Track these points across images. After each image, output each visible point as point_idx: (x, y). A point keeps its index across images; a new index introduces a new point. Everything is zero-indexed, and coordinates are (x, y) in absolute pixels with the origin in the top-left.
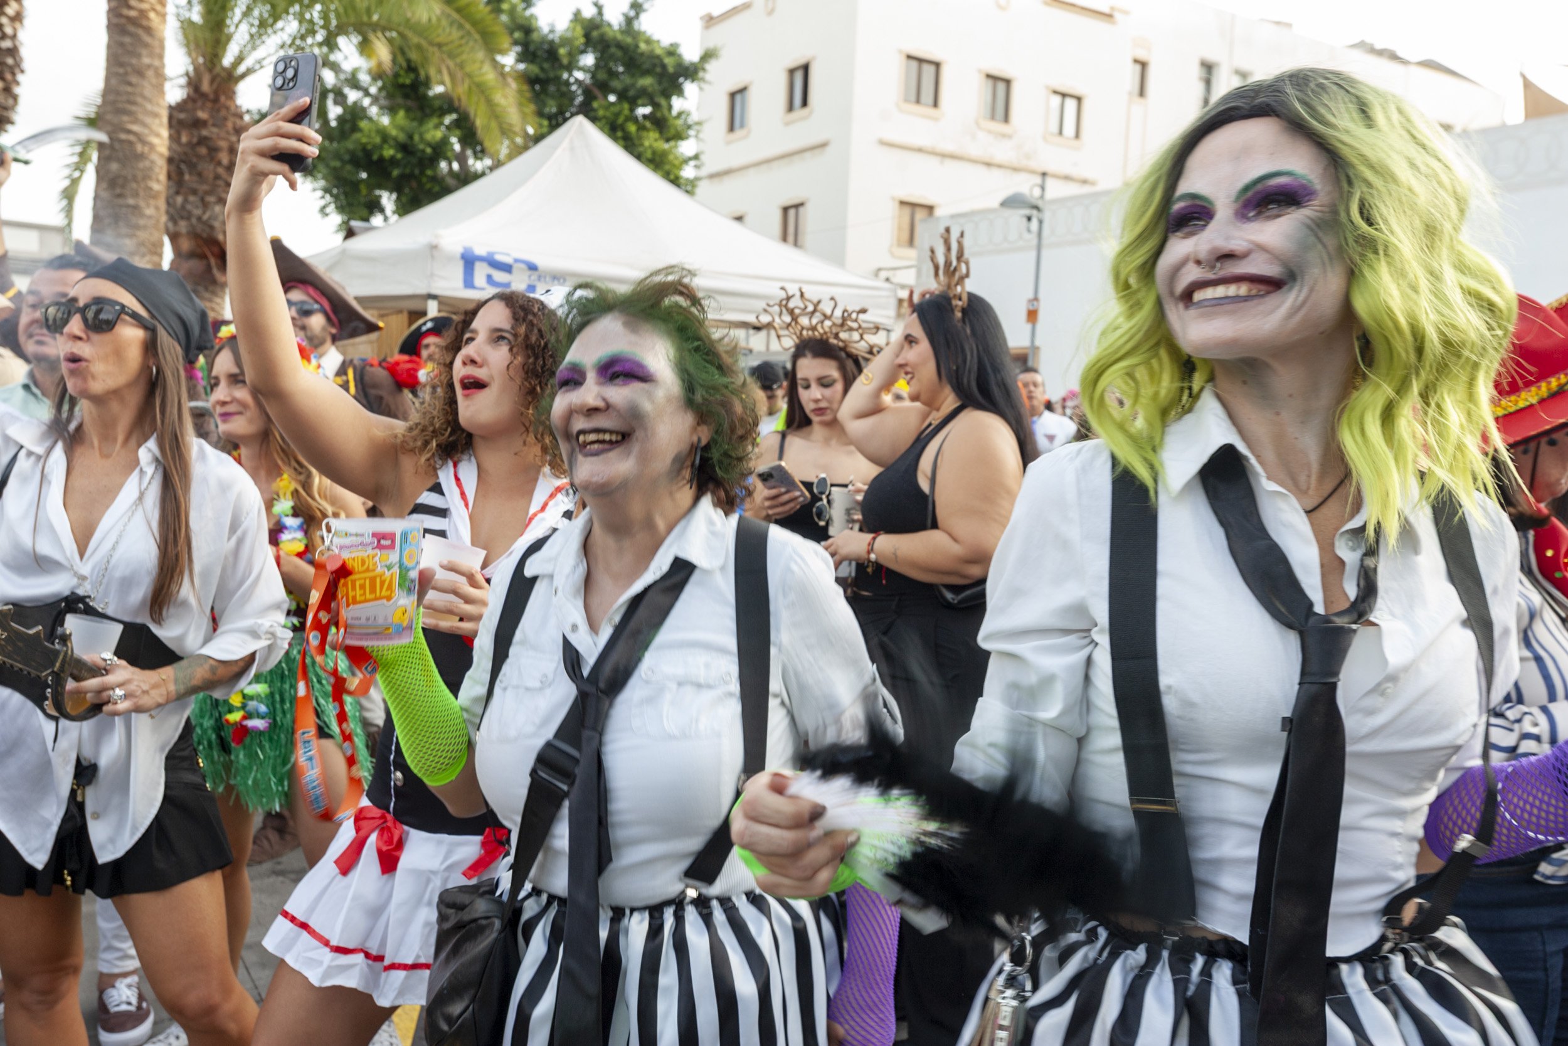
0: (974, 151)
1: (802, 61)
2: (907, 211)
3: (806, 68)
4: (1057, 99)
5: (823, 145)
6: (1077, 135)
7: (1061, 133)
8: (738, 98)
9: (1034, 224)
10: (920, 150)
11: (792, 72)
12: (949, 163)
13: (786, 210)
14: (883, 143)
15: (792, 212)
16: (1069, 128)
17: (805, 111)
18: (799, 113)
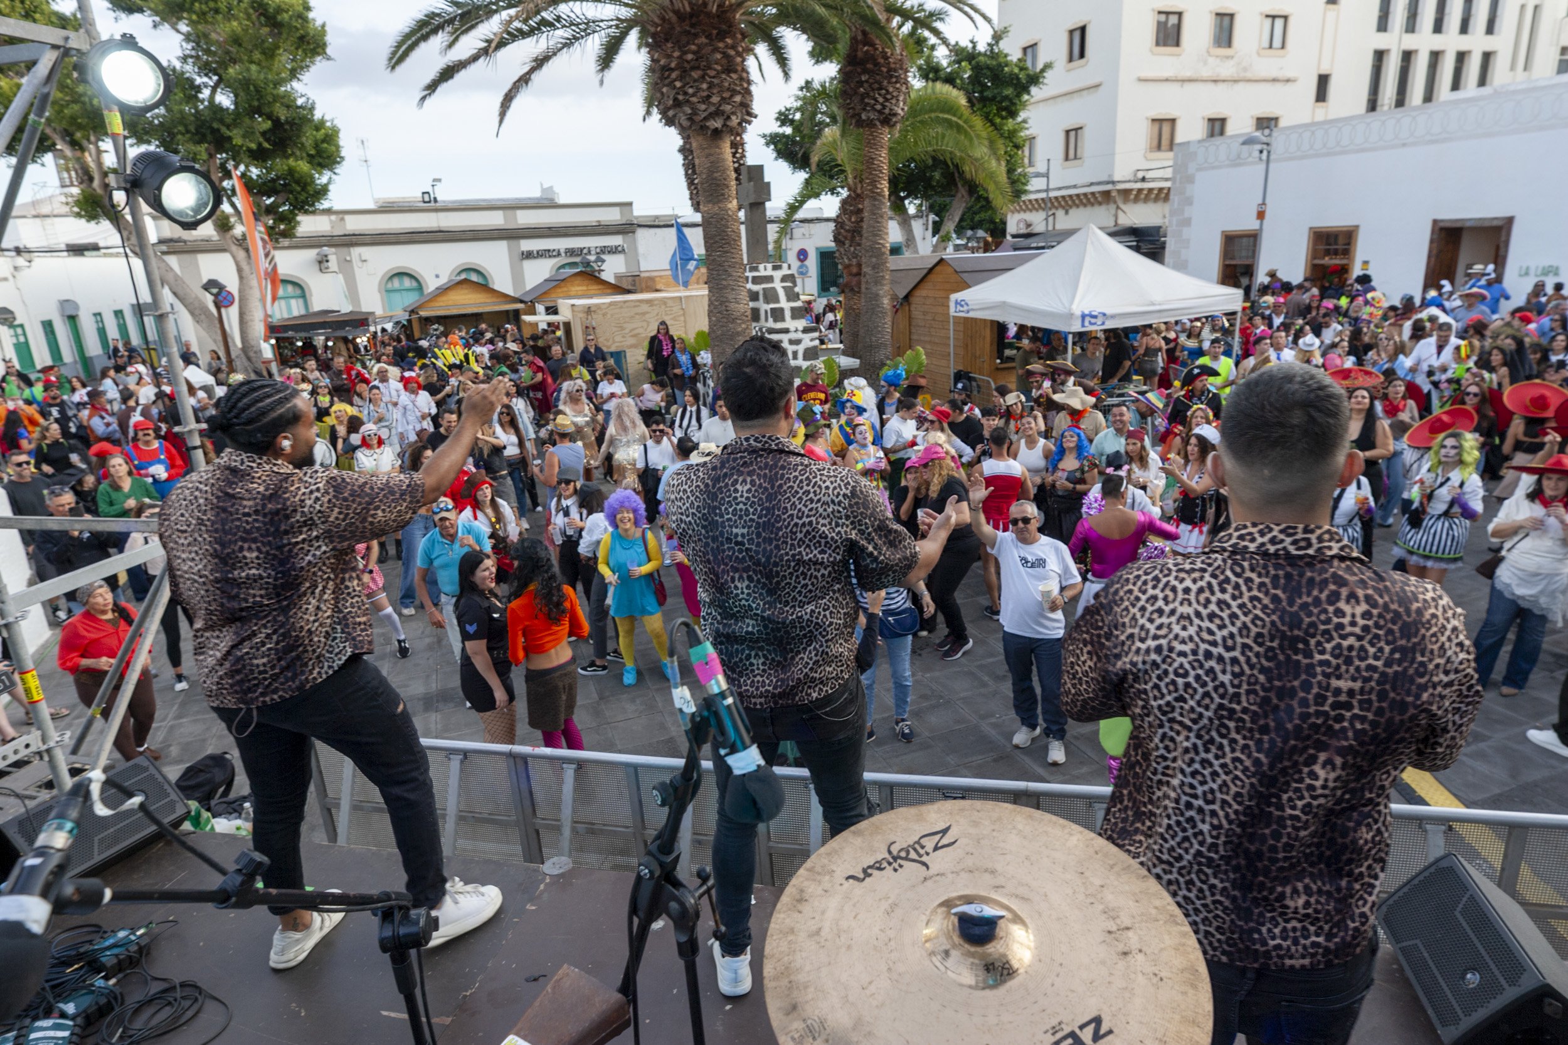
0: (1206, 73)
1: (1081, 24)
2: (1157, 126)
3: (1083, 29)
4: (1269, 20)
5: (1097, 86)
6: (1283, 47)
7: (1271, 47)
8: (1029, 51)
9: (1265, 153)
10: (1167, 80)
11: (1071, 32)
12: (1187, 86)
13: (1068, 132)
14: (1140, 80)
15: (1072, 134)
16: (1277, 42)
17: (1083, 61)
18: (1078, 63)
